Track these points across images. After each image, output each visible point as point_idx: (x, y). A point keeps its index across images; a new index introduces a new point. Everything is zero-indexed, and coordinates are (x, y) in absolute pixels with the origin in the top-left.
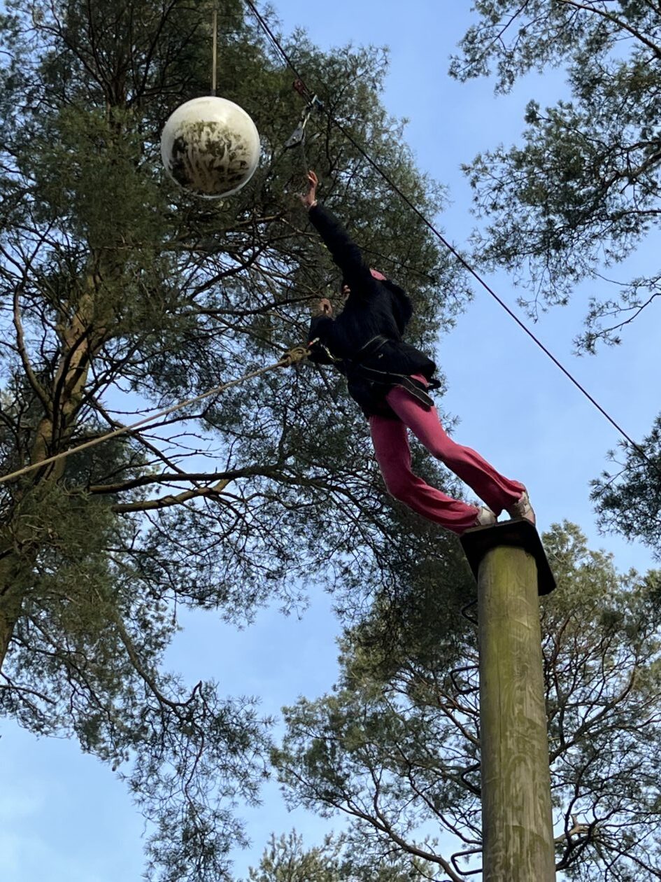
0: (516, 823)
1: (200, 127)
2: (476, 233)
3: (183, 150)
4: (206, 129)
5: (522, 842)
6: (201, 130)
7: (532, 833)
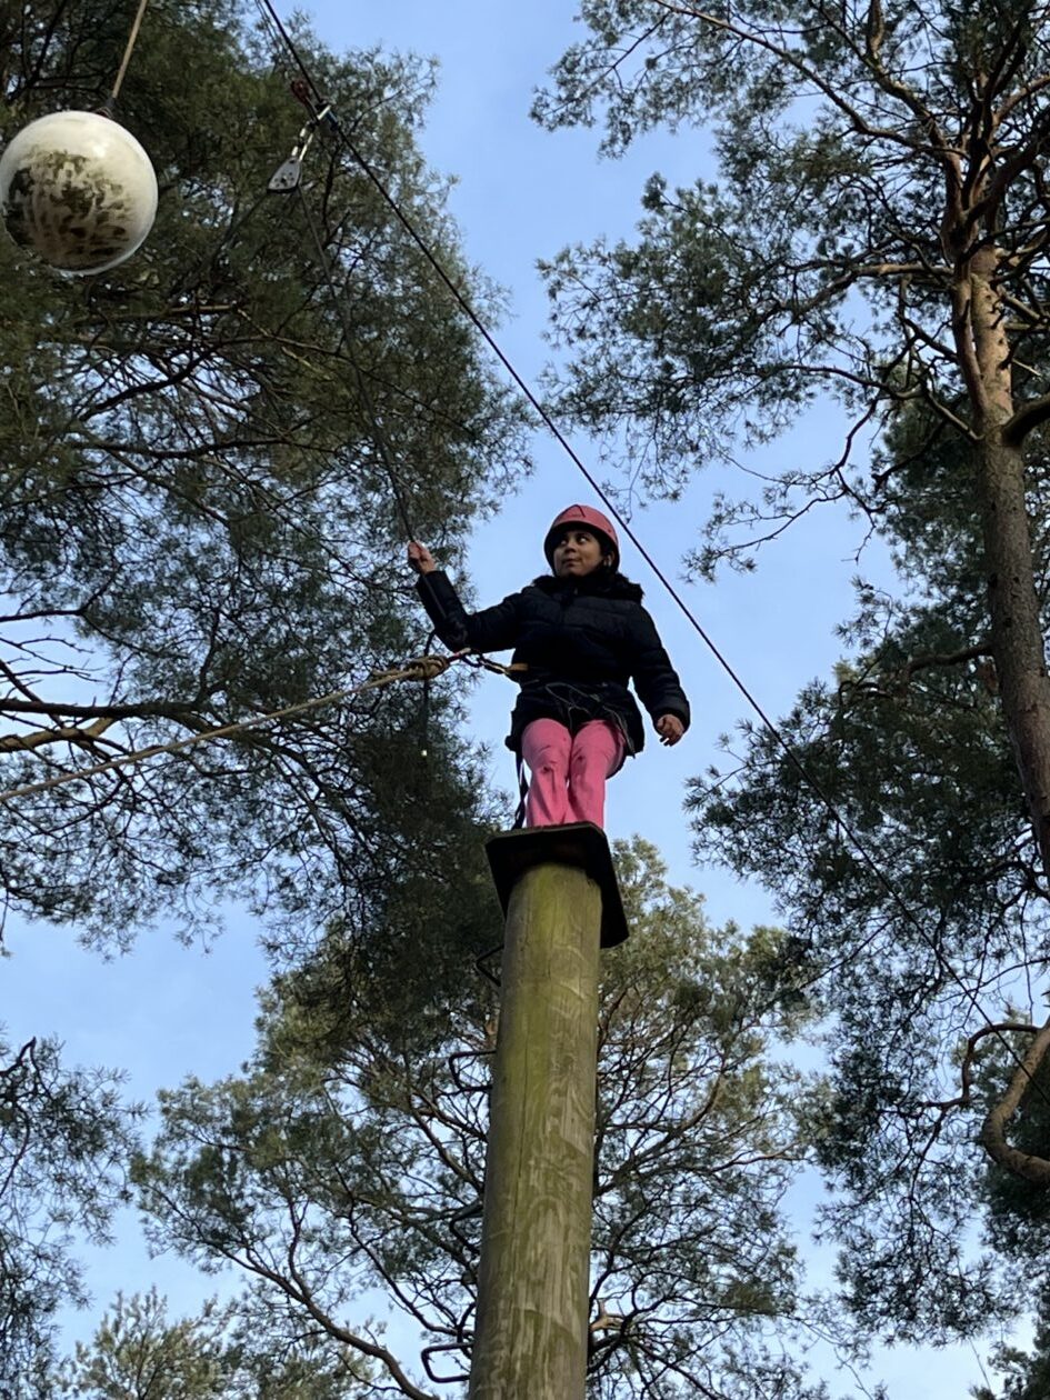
0: (531, 1306)
1: (59, 160)
2: (551, 371)
3: (25, 191)
4: (69, 166)
5: (537, 1337)
6: (60, 166)
7: (554, 1324)
